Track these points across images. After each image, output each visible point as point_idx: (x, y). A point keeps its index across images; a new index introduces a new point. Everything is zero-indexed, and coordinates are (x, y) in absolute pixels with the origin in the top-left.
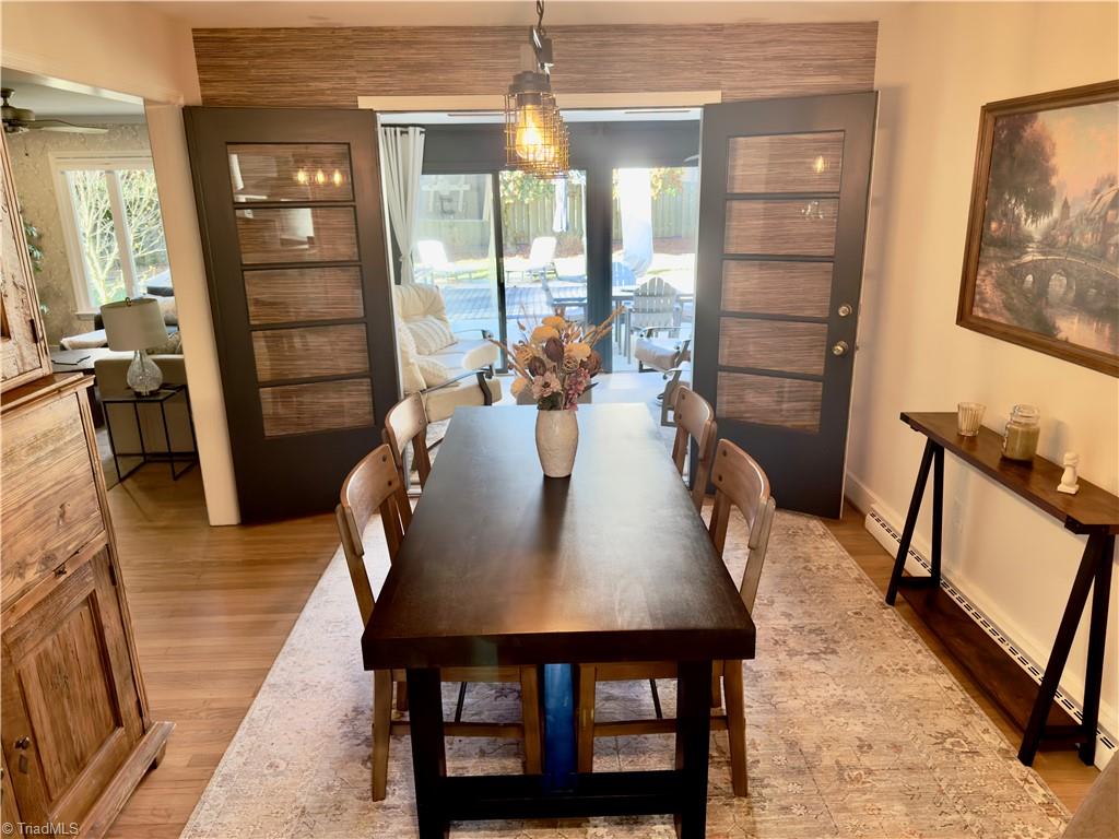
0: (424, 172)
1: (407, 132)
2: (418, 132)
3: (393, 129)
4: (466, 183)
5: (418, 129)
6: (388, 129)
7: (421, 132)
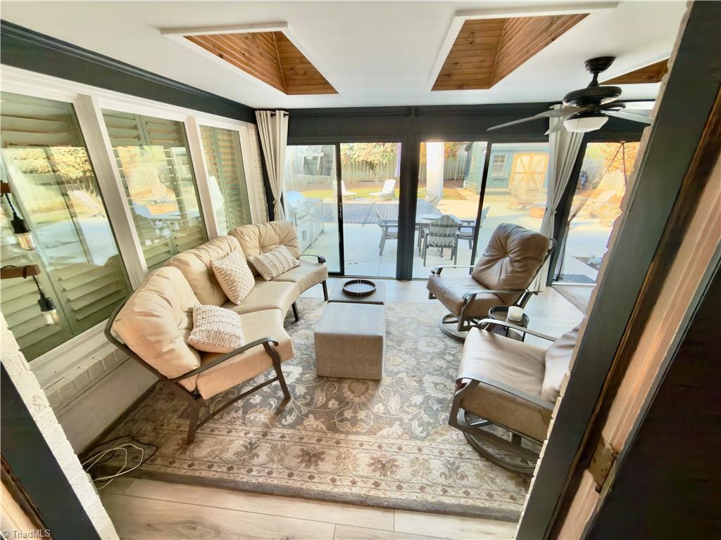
0: (288, 144)
1: (275, 115)
2: (282, 115)
3: (264, 112)
4: (322, 151)
5: (282, 112)
6: (261, 111)
7: (285, 115)
